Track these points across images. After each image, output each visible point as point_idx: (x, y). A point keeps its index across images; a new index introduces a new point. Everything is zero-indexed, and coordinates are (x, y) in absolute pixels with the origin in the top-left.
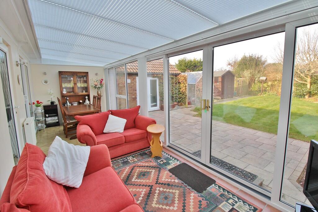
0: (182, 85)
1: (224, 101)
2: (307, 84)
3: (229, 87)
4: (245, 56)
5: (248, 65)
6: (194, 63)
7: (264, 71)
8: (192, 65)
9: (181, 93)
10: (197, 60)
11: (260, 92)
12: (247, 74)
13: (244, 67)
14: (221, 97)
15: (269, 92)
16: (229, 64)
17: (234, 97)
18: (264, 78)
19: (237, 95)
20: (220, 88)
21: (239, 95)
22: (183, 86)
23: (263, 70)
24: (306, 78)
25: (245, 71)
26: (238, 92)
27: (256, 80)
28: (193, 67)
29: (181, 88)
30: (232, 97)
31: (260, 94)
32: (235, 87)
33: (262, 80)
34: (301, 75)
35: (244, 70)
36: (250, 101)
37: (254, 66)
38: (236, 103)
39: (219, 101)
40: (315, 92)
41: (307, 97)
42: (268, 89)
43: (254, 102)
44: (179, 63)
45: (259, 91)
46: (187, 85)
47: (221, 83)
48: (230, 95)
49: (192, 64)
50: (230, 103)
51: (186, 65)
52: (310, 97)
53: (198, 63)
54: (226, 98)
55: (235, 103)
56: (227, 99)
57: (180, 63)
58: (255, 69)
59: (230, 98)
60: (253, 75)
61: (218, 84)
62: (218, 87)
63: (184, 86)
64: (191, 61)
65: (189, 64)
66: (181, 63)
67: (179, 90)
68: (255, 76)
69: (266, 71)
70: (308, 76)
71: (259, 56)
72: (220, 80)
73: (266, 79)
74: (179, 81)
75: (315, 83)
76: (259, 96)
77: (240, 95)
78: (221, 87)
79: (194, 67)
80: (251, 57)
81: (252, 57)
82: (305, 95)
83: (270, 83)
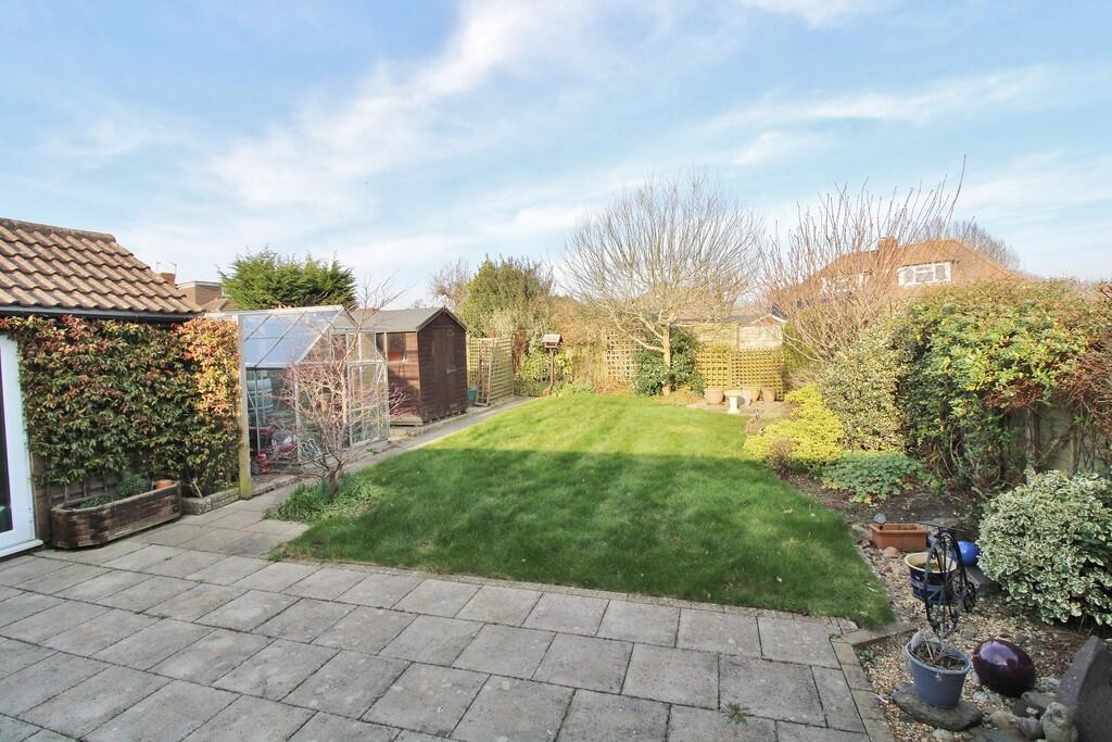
0: (205, 379)
1: (434, 429)
2: (663, 354)
3: (448, 372)
4: (491, 264)
5: (503, 295)
6: (306, 277)
7: (551, 314)
8: (301, 287)
9: (202, 423)
10: (321, 266)
11: (547, 384)
12: (502, 323)
13: (493, 298)
14: (423, 416)
15: (570, 382)
16: (443, 292)
17: (471, 410)
18: (553, 338)
19: (480, 401)
20: (412, 379)
21: (485, 401)
22: (217, 382)
23: (547, 311)
24: (659, 336)
25: (497, 314)
26: (481, 388)
27: (532, 343)
28: (304, 295)
29: (198, 395)
30: (463, 412)
31: (549, 389)
32: (469, 369)
33: (548, 344)
34: (648, 325)
35: (492, 311)
36: (528, 420)
37: (520, 298)
38: (481, 440)
39: (415, 436)
40: (683, 374)
41: (666, 390)
42: (565, 370)
43: (541, 426)
44: (240, 277)
45: (544, 379)
46: (239, 374)
47: (415, 357)
48: (455, 405)
49: (299, 282)
50: (460, 440)
51: (274, 285)
52: (673, 389)
53: (325, 281)
54: (442, 418)
55: (476, 439)
56: (446, 421)
57: (245, 277)
58: (525, 310)
59: (456, 414)
60: (521, 328)
61: (404, 361)
62: (408, 375)
63: (223, 379)
64: (295, 272)
65: (285, 281)
66: (249, 275)
67: (190, 406)
68: (529, 332)
69: (556, 316)
70: (665, 331)
71: (532, 267)
72: (412, 344)
73: (561, 340)
74: (188, 356)
75: (680, 350)
76: (545, 398)
77: (488, 398)
78: (417, 374)
79: (310, 293)
80: (507, 267)
81: (511, 266)
82: (662, 386)
83: (569, 353)
